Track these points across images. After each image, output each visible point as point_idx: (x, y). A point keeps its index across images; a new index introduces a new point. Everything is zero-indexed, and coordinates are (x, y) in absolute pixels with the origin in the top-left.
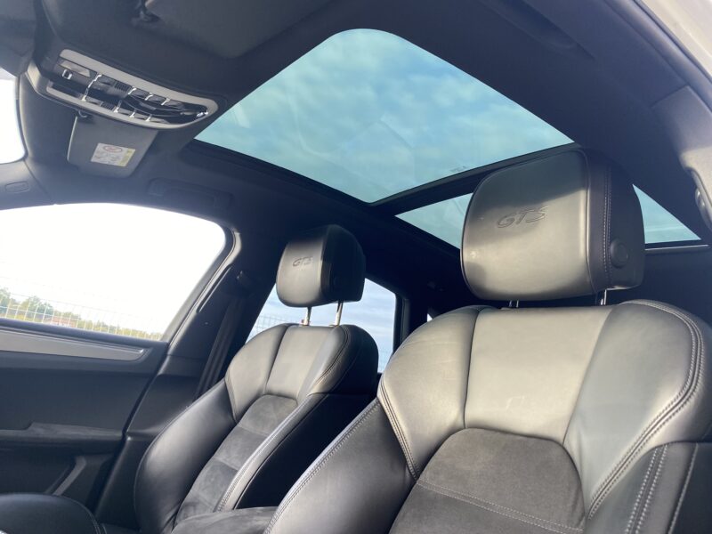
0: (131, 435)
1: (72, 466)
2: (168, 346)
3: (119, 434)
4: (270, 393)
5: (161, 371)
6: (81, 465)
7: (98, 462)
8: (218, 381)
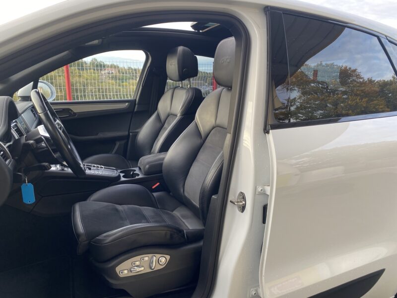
0: (131, 132)
1: (115, 145)
2: (136, 100)
3: (127, 133)
4: (172, 114)
5: (135, 110)
6: (118, 144)
7: (123, 142)
8: (156, 111)
